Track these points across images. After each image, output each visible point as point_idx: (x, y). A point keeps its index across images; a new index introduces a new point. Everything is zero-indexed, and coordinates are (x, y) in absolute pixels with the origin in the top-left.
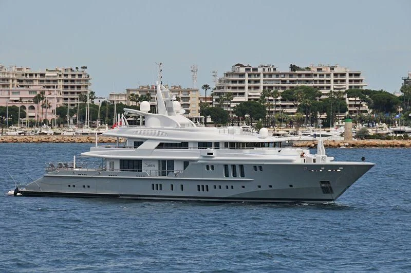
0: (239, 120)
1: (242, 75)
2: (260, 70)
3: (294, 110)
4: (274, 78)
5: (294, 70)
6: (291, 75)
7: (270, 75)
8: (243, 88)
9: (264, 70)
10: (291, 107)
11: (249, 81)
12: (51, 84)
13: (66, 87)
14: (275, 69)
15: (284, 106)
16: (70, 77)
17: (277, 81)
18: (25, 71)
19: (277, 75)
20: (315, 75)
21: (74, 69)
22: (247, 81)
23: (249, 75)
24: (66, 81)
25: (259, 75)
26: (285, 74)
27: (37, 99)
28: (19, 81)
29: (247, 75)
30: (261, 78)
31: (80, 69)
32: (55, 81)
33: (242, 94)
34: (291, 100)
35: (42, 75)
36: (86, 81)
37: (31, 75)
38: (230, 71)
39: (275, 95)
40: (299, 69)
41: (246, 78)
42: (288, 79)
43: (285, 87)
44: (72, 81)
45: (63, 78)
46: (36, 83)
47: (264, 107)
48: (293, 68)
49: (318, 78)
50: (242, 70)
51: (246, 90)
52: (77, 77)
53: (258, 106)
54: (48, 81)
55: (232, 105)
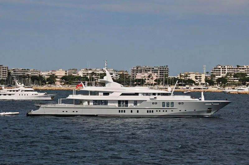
0: (218, 84)
1: (220, 69)
2: (226, 67)
3: (238, 81)
4: (231, 70)
5: (238, 67)
6: (237, 69)
7: (230, 69)
8: (220, 73)
9: (227, 67)
10: (237, 79)
11: (222, 71)
12: (156, 71)
13: (160, 72)
14: (231, 67)
15: (235, 79)
16: (162, 69)
17: (232, 71)
18: (147, 67)
19: (232, 69)
20: (246, 69)
21: (164, 66)
22: (221, 71)
23: (222, 69)
24: (160, 70)
25: (226, 69)
26: (235, 69)
27: (149, 77)
28: (145, 70)
29: (221, 69)
30: (226, 70)
31: (165, 67)
32: (157, 71)
33: (220, 75)
34: (237, 77)
35: (153, 68)
36: (167, 70)
37: (149, 68)
38: (216, 67)
39: (231, 75)
40: (240, 66)
41: (221, 70)
42: (236, 70)
43: (235, 73)
44: (163, 70)
45: (160, 69)
46: (151, 71)
47: (227, 80)
48: (238, 66)
49: (246, 70)
50: (220, 67)
51: (221, 74)
52: (164, 69)
53: (224, 79)
54: (155, 71)
55: (216, 79)
